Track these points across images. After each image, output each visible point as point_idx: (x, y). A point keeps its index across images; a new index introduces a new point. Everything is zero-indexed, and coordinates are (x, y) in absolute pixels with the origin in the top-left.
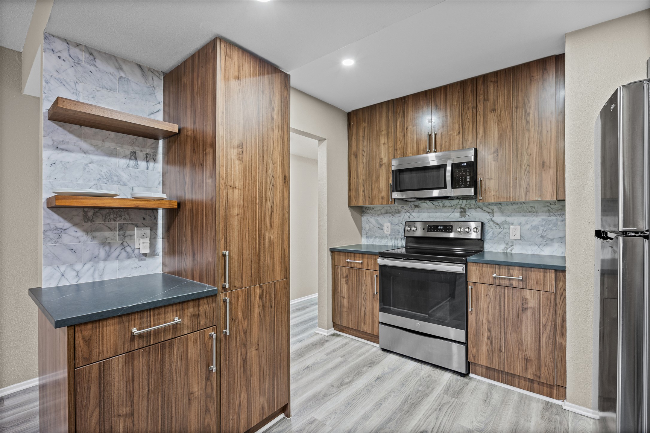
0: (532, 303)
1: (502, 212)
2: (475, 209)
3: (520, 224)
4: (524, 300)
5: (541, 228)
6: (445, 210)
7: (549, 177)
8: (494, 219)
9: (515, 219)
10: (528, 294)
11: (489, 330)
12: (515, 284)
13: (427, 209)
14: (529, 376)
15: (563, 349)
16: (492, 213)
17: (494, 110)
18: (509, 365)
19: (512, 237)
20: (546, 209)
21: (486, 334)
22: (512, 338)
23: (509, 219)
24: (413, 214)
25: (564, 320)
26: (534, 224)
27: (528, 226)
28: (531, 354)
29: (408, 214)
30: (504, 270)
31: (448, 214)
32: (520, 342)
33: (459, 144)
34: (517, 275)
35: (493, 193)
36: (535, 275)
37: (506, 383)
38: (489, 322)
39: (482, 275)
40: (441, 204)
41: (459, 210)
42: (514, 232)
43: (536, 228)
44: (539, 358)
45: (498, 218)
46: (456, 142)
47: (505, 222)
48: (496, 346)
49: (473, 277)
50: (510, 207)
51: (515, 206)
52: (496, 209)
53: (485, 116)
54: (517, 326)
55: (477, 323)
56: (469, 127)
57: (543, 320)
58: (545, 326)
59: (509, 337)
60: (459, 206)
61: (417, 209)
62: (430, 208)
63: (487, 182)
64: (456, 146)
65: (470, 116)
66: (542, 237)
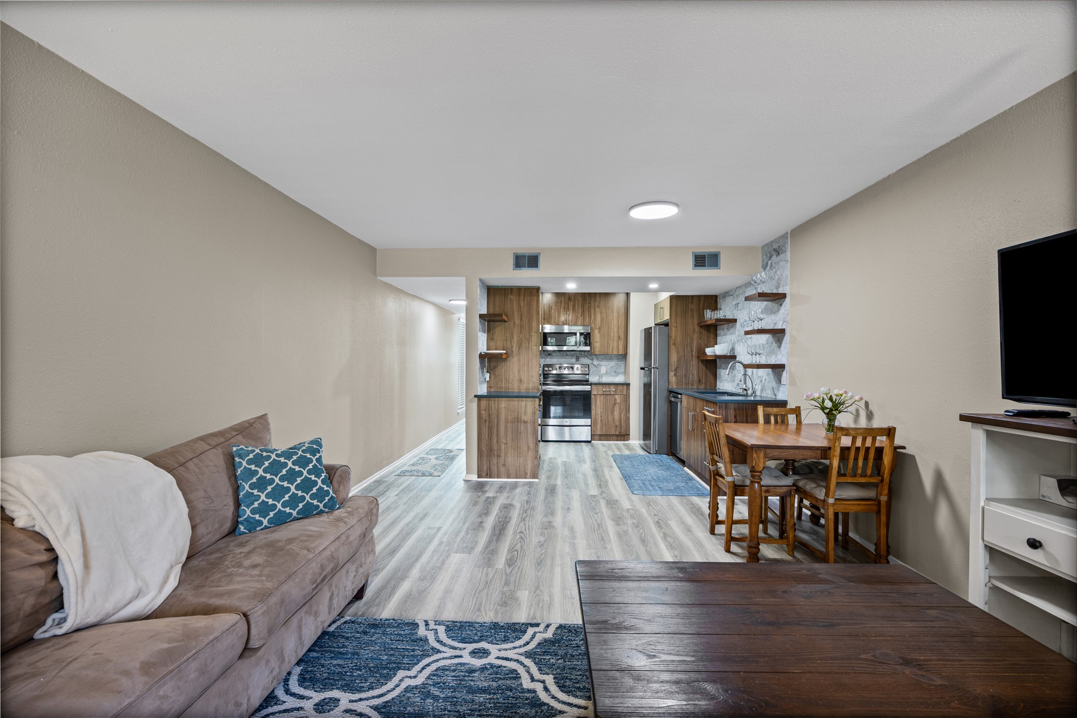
0: (618, 401)
1: (597, 359)
2: (584, 357)
3: (605, 366)
4: (615, 400)
5: (615, 368)
6: (567, 357)
7: (621, 343)
8: (593, 363)
9: (603, 363)
10: (617, 397)
11: (601, 417)
12: (612, 393)
13: (557, 356)
14: (617, 434)
15: (629, 418)
16: (592, 359)
17: (599, 307)
18: (609, 431)
19: (602, 373)
20: (616, 358)
21: (600, 418)
22: (610, 418)
23: (601, 363)
24: (547, 359)
25: (629, 406)
26: (612, 365)
27: (609, 367)
28: (618, 423)
29: (544, 359)
30: (607, 387)
31: (569, 360)
32: (613, 419)
33: (581, 322)
34: (613, 389)
35: (598, 350)
36: (620, 388)
37: (608, 441)
38: (601, 413)
39: (598, 390)
40: (565, 354)
41: (575, 358)
42: (603, 370)
43: (612, 367)
44: (621, 425)
45: (596, 362)
46: (580, 320)
47: (599, 365)
48: (604, 423)
49: (594, 392)
50: (601, 356)
51: (603, 356)
52: (594, 357)
53: (594, 309)
54: (613, 412)
55: (596, 414)
56: (587, 313)
57: (622, 407)
58: (623, 410)
59: (609, 418)
60: (575, 355)
61: (549, 357)
62: (558, 356)
63: (595, 343)
64: (580, 322)
65: (587, 307)
66: (615, 372)
